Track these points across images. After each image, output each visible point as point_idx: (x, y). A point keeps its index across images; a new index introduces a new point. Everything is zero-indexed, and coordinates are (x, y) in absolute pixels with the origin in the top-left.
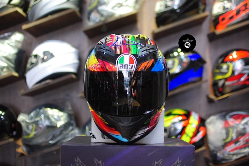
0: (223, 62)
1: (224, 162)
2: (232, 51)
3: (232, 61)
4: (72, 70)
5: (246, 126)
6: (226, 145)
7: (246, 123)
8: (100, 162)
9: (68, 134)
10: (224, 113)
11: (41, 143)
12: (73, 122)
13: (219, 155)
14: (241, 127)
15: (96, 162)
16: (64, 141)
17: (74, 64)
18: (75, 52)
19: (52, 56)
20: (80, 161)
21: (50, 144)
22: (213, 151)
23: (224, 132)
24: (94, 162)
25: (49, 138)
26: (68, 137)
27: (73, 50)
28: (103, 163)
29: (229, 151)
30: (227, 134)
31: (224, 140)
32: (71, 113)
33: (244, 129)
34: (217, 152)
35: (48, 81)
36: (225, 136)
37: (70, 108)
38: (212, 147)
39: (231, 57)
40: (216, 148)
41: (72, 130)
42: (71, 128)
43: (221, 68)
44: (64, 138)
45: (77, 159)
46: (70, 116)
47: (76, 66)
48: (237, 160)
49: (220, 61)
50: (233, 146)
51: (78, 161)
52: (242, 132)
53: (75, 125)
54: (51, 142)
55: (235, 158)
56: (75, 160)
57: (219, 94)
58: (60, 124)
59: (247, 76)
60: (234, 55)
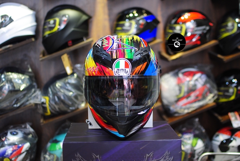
0: (176, 23)
1: (176, 115)
2: (183, 12)
3: (184, 22)
4: (31, 33)
5: (197, 83)
6: (179, 100)
7: (197, 80)
8: (98, 156)
9: (31, 96)
10: (176, 71)
11: (6, 107)
12: (35, 84)
13: (172, 108)
14: (192, 83)
15: (94, 156)
16: (28, 103)
17: (32, 26)
18: (32, 15)
19: (11, 20)
20: (80, 156)
21: (15, 107)
22: (167, 105)
23: (177, 88)
24: (93, 156)
25: (14, 102)
26: (31, 99)
27: (31, 12)
28: (101, 157)
29: (182, 106)
30: (180, 90)
31: (177, 96)
32: (32, 75)
33: (195, 85)
34: (170, 106)
35: (8, 46)
36: (178, 92)
37: (30, 70)
38: (165, 102)
39: (182, 18)
40: (169, 102)
41: (35, 92)
42: (33, 90)
43: (174, 28)
44: (28, 101)
45: (77, 155)
46: (31, 78)
47: (34, 28)
48: (188, 113)
49: (173, 21)
50: (185, 101)
51: (78, 156)
52: (194, 88)
53: (36, 87)
54: (15, 106)
55: (186, 111)
56: (76, 156)
57: (171, 53)
58: (22, 87)
59: (199, 37)
60: (186, 16)
